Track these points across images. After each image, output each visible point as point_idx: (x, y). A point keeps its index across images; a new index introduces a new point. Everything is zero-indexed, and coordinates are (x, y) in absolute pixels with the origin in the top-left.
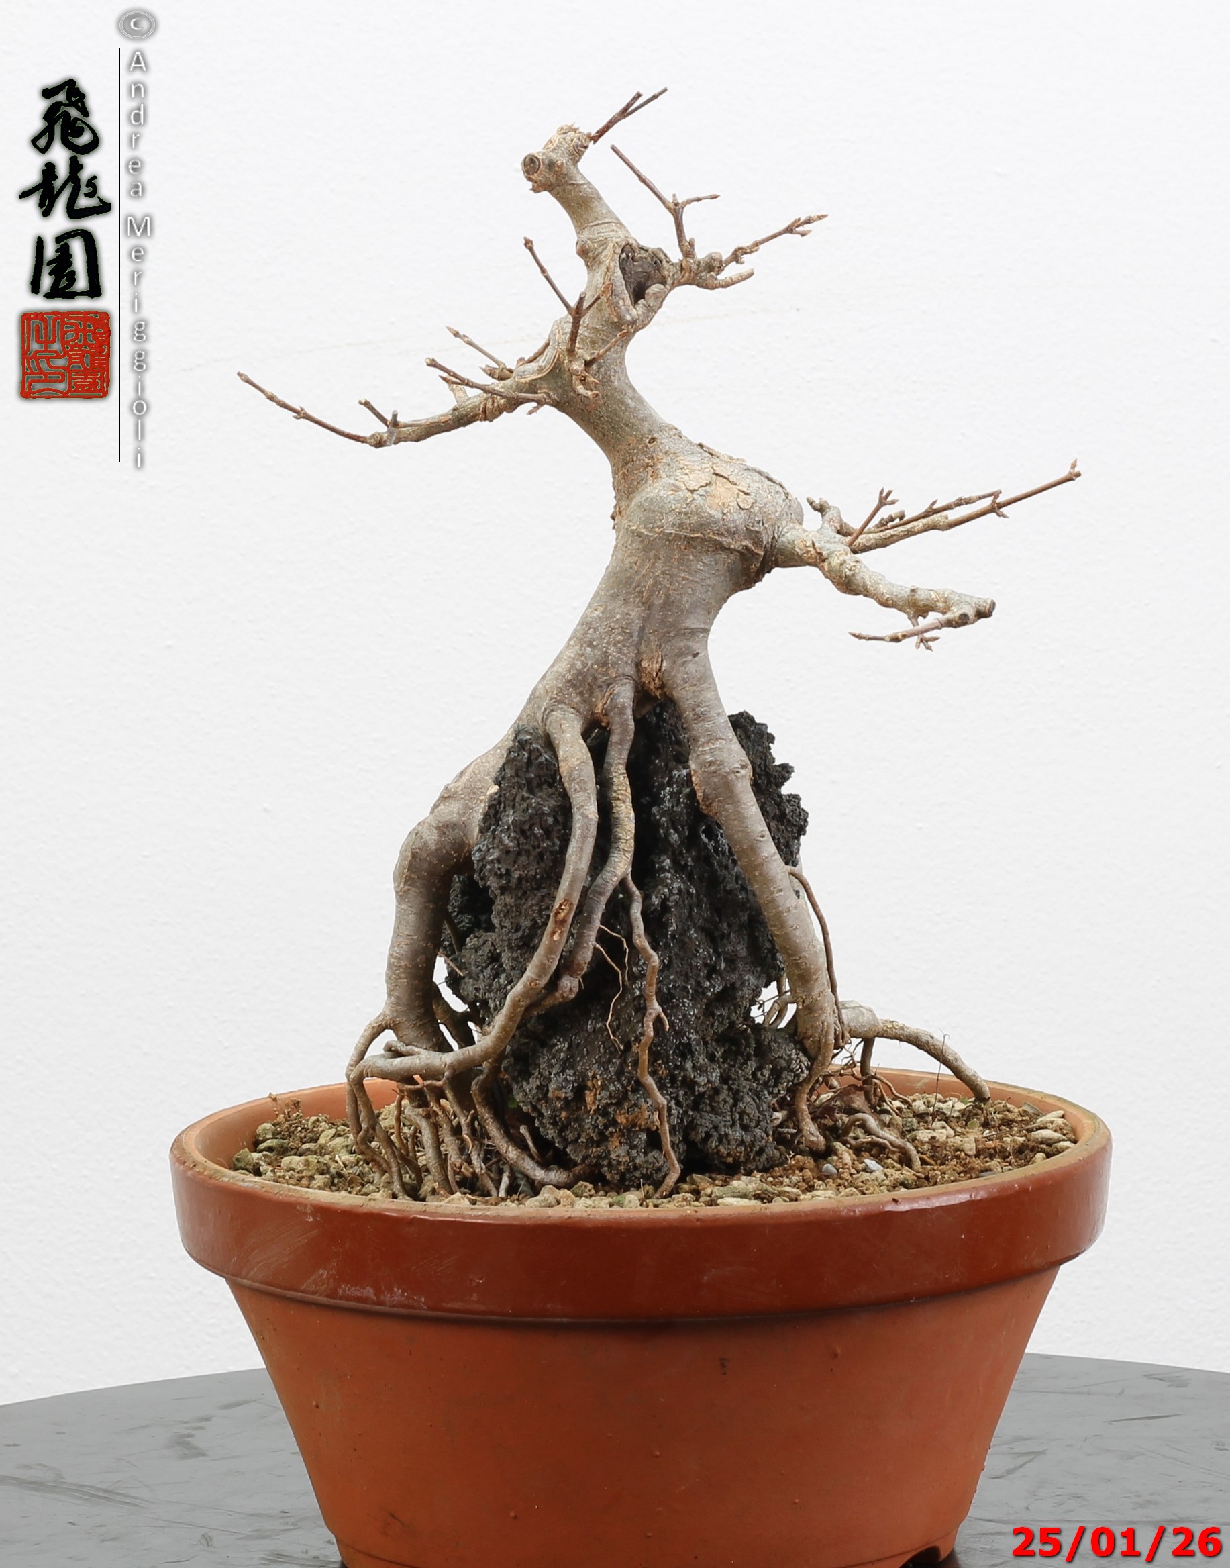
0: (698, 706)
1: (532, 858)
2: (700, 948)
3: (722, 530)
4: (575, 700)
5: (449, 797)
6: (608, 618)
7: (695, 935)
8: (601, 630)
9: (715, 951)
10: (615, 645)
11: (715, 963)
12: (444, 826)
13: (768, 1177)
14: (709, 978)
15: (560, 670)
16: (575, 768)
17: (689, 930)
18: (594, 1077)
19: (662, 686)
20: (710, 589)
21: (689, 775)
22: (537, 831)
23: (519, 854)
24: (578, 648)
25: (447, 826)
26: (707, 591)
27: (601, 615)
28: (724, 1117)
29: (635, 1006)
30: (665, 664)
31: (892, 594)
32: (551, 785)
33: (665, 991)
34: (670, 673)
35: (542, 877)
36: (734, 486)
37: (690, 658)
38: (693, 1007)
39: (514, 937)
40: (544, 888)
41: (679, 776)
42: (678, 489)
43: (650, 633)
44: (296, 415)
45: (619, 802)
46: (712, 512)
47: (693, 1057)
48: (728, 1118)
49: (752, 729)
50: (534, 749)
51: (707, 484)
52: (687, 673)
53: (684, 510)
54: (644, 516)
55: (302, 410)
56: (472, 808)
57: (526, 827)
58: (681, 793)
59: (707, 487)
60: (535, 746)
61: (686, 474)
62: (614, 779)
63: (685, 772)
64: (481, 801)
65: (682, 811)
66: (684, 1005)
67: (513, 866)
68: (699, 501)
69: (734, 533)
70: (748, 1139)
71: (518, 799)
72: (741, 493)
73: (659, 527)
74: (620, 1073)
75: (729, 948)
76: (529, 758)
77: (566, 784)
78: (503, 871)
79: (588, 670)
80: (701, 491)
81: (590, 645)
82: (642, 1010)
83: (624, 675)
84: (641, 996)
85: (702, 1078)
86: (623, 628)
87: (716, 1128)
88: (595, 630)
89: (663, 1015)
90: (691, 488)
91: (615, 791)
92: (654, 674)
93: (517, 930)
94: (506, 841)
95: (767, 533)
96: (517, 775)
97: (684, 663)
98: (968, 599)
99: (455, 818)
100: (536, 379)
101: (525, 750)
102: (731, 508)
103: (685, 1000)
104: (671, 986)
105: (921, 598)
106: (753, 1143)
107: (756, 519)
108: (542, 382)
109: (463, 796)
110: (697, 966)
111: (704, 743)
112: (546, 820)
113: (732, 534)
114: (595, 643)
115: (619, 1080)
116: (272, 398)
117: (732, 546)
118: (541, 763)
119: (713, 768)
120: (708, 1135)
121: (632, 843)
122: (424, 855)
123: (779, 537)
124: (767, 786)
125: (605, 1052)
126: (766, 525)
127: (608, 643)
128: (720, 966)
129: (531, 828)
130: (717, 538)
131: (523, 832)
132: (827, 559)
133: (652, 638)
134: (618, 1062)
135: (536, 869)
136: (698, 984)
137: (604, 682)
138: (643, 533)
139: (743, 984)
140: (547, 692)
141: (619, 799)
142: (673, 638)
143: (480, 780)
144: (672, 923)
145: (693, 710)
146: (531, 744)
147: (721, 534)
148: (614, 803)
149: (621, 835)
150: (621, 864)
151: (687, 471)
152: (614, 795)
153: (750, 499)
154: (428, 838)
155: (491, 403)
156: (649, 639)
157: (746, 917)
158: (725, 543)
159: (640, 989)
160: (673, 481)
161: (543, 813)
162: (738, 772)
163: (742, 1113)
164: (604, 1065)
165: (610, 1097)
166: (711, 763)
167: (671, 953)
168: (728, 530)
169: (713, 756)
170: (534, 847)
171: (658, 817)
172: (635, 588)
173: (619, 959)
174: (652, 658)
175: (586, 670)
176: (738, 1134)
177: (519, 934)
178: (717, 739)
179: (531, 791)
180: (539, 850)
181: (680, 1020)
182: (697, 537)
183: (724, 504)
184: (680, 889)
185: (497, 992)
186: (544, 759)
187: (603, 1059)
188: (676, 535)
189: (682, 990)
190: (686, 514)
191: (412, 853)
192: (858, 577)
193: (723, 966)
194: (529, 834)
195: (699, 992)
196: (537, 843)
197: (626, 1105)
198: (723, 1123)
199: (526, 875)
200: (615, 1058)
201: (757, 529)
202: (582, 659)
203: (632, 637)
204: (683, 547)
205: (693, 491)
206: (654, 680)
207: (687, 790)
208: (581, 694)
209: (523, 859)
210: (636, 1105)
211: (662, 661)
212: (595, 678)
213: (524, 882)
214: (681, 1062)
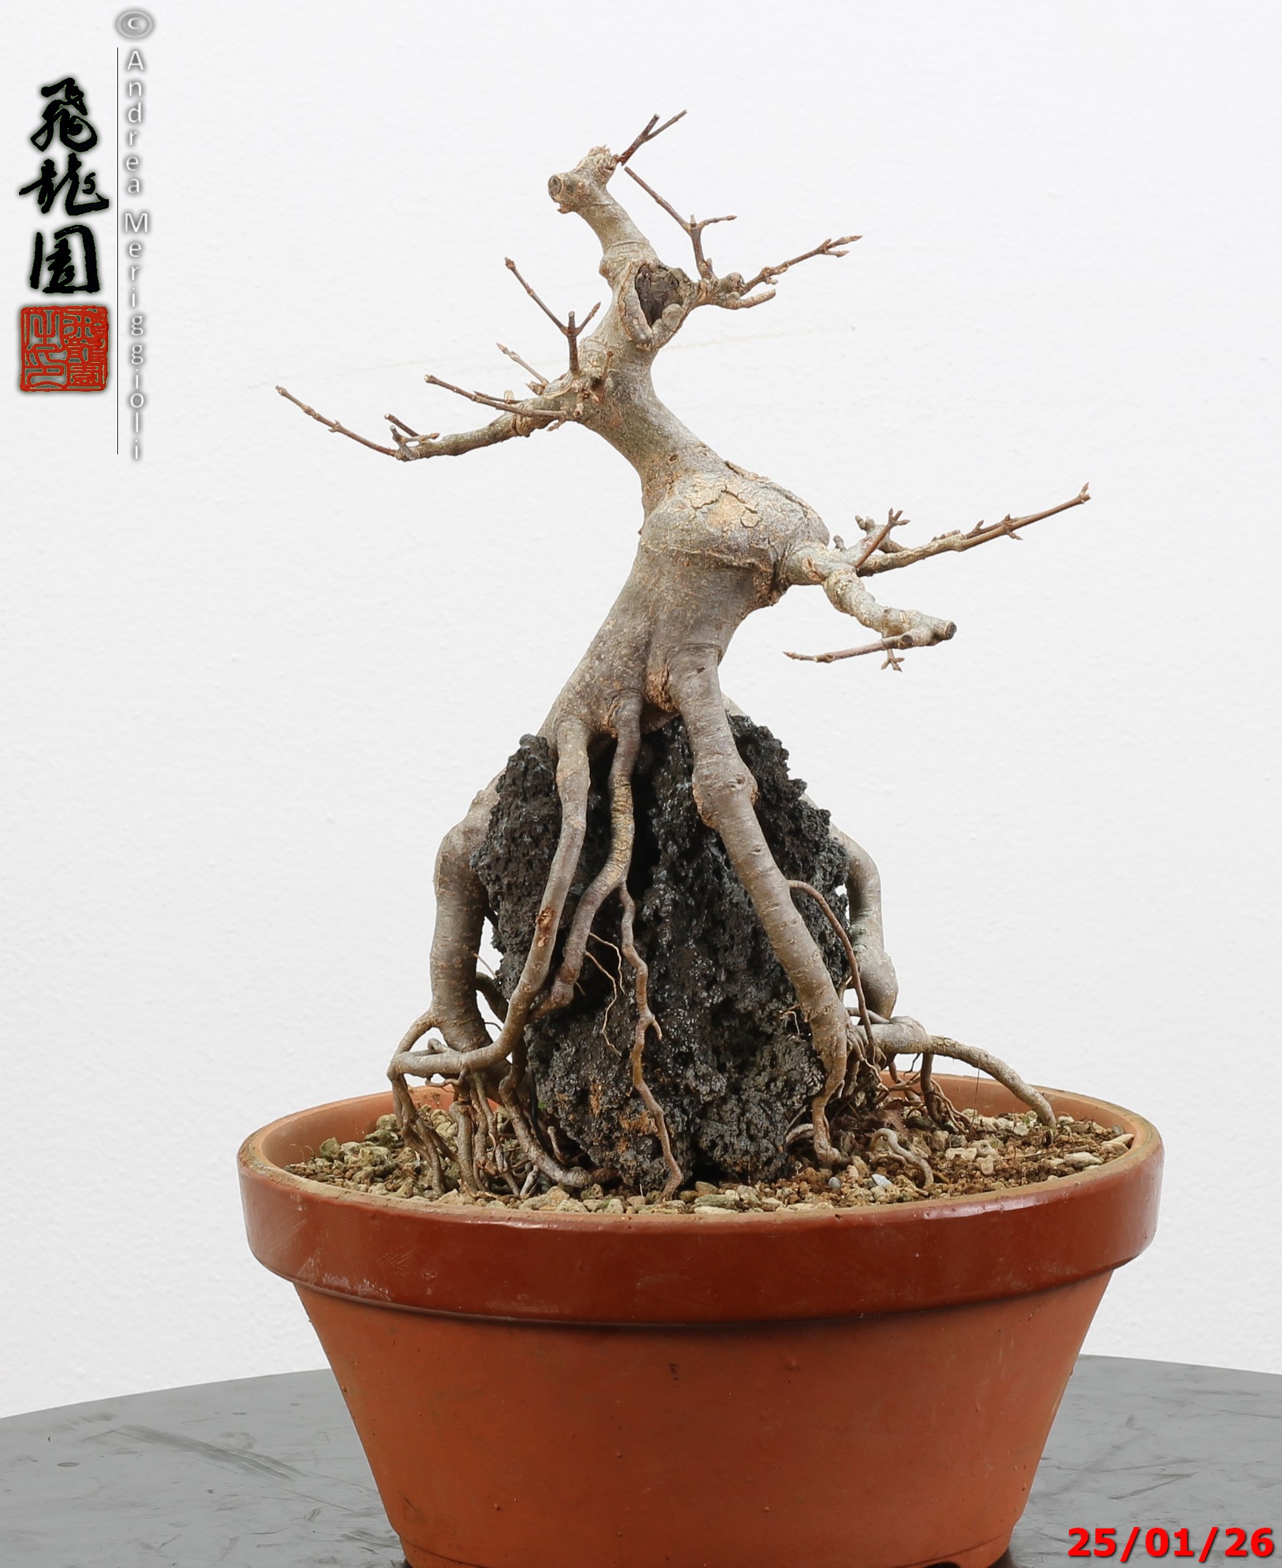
0: (699, 720)
1: (521, 865)
2: (699, 959)
3: (722, 547)
4: (583, 712)
5: (477, 803)
6: (618, 632)
7: (694, 946)
8: (609, 643)
9: (716, 963)
10: (621, 658)
11: (715, 973)
12: (469, 831)
13: (765, 1188)
14: (708, 988)
15: (574, 683)
16: (567, 778)
17: (688, 941)
18: (594, 1081)
19: (669, 700)
20: (717, 605)
21: (691, 789)
22: (527, 839)
23: (509, 861)
24: (590, 661)
25: (472, 831)
26: (713, 607)
27: (611, 628)
28: (730, 1126)
29: (631, 1014)
30: (671, 678)
31: (870, 613)
32: (547, 795)
33: (660, 1000)
34: (676, 686)
35: (530, 884)
36: (742, 504)
37: (695, 672)
38: (690, 1017)
39: (514, 942)
40: (534, 895)
41: (682, 789)
42: (684, 506)
43: (657, 648)
44: (331, 428)
45: (618, 813)
46: (712, 530)
47: (695, 1066)
48: (735, 1127)
49: (763, 744)
50: (531, 759)
51: (712, 502)
52: (691, 688)
53: (686, 527)
54: (652, 531)
55: (337, 423)
57: (517, 835)
58: (682, 806)
59: (712, 505)
60: (532, 756)
61: (697, 492)
62: (616, 791)
65: (681, 824)
66: (678, 1015)
67: (504, 872)
68: (701, 518)
69: (736, 551)
70: (752, 1149)
71: (513, 807)
72: (748, 511)
73: (663, 543)
74: (617, 1080)
75: (730, 960)
76: (526, 768)
77: (560, 794)
78: (493, 877)
79: (595, 682)
80: (705, 509)
81: (599, 658)
82: (635, 1018)
83: (630, 689)
84: (635, 1004)
85: (704, 1087)
86: (629, 642)
87: (722, 1137)
88: (605, 643)
89: (656, 1024)
90: (696, 506)
91: (616, 802)
92: (660, 688)
93: (517, 936)
94: (498, 848)
95: (775, 551)
96: (514, 783)
97: (689, 677)
98: (928, 621)
101: (523, 760)
102: (733, 526)
103: (680, 1010)
104: (666, 995)
105: (892, 619)
106: (758, 1154)
107: (761, 537)
108: (564, 399)
109: (486, 803)
110: (695, 977)
111: (702, 757)
112: (536, 828)
113: (731, 550)
114: (602, 656)
115: (617, 1085)
116: (308, 412)
117: (734, 564)
118: (537, 773)
119: (708, 782)
120: (714, 1144)
121: (629, 853)
122: (452, 859)
123: (789, 554)
124: (777, 801)
125: (605, 1058)
126: (773, 544)
127: (615, 656)
128: (720, 977)
129: (521, 836)
130: (717, 555)
131: (514, 840)
132: (827, 577)
133: (658, 652)
134: (617, 1068)
135: (525, 877)
136: (695, 994)
137: (608, 695)
138: (649, 549)
139: (744, 997)
140: (560, 703)
141: (618, 810)
142: (678, 652)
144: (666, 933)
145: (695, 724)
146: (529, 753)
147: (721, 552)
148: (614, 814)
149: (616, 845)
150: (615, 873)
151: (697, 489)
152: (614, 805)
153: (756, 518)
154: (456, 843)
155: (519, 419)
156: (656, 653)
157: (750, 930)
158: (726, 561)
159: (634, 997)
160: (681, 499)
161: (532, 821)
162: (733, 786)
163: (749, 1123)
164: (602, 1070)
165: (610, 1102)
166: (707, 777)
167: (667, 963)
168: (728, 548)
169: (709, 770)
170: (524, 855)
171: (657, 829)
172: (643, 602)
173: (612, 966)
174: (658, 673)
175: (593, 682)
176: (743, 1143)
177: (519, 939)
178: (714, 754)
179: (525, 800)
180: (527, 858)
181: (675, 1029)
182: (698, 554)
183: (725, 522)
184: (673, 900)
186: (539, 768)
187: (604, 1065)
188: (678, 551)
189: (677, 1000)
190: (687, 531)
192: (847, 597)
193: (723, 978)
194: (519, 841)
195: (695, 1003)
196: (526, 851)
197: (628, 1111)
198: (729, 1133)
199: (515, 882)
200: (615, 1064)
201: (762, 547)
202: (591, 671)
203: (638, 651)
204: (685, 564)
205: (696, 509)
206: (661, 694)
207: (688, 803)
208: (589, 705)
209: (512, 866)
210: (636, 1111)
211: (668, 675)
212: (601, 691)
213: (514, 889)
214: (682, 1070)
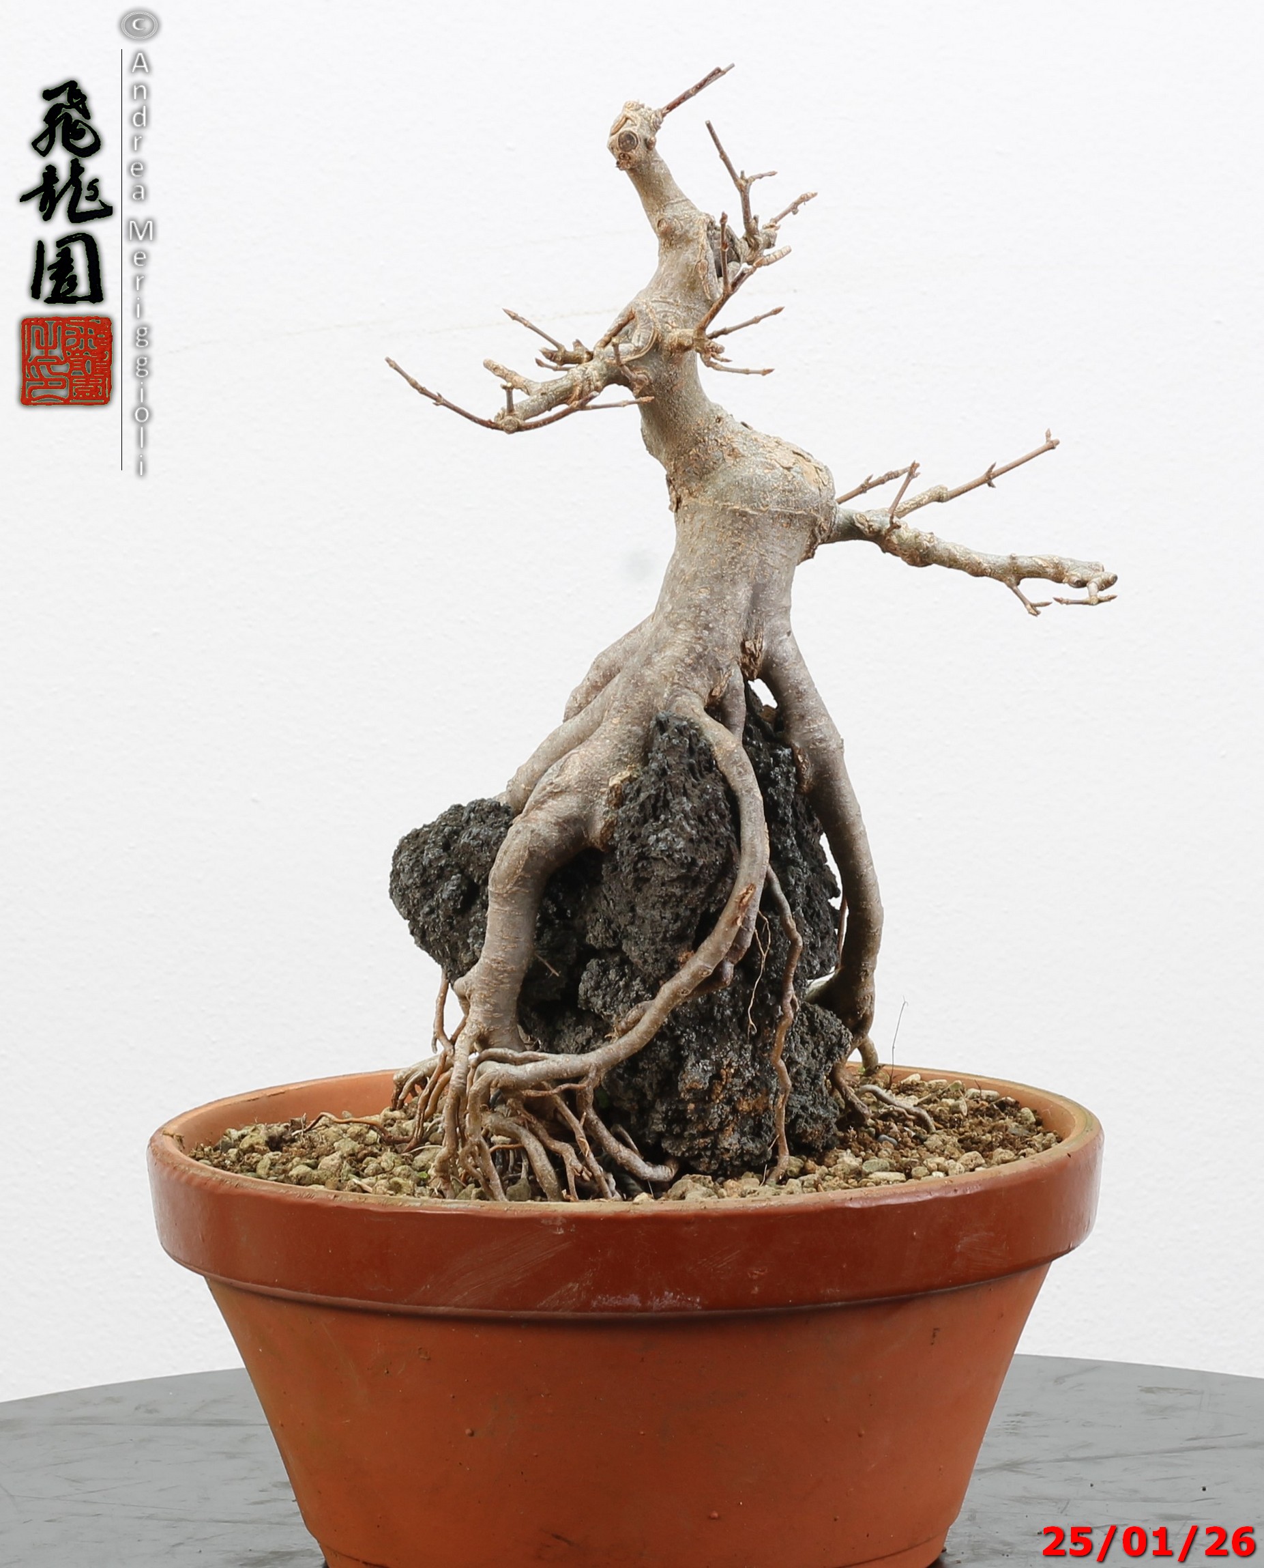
0: (801, 684)
1: (711, 844)
2: (806, 927)
3: (820, 506)
4: (697, 684)
5: (561, 792)
6: (720, 600)
7: (804, 915)
9: (814, 930)
10: (730, 626)
12: (564, 822)
15: (677, 654)
16: (733, 751)
18: (730, 1064)
19: (760, 666)
21: (793, 754)
22: (715, 817)
23: (700, 842)
24: (692, 631)
25: (568, 821)
27: (709, 597)
28: (809, 1096)
30: (763, 644)
31: (989, 563)
32: (710, 771)
34: (769, 652)
36: (810, 463)
37: (785, 636)
41: (784, 755)
42: (773, 467)
43: (754, 613)
44: (434, 401)
46: (813, 489)
48: (812, 1097)
51: (794, 462)
52: (786, 652)
53: (786, 488)
54: (746, 494)
55: (440, 396)
56: (593, 801)
57: (703, 813)
58: (788, 772)
63: (787, 751)
64: (603, 793)
65: (792, 791)
67: (696, 854)
68: (799, 477)
72: (818, 470)
73: (763, 505)
77: (723, 769)
78: (689, 859)
79: (709, 653)
86: (734, 609)
88: (707, 612)
89: (794, 996)
90: (786, 466)
92: (757, 654)
94: (689, 829)
96: (681, 762)
97: (781, 641)
99: (575, 812)
100: (633, 360)
101: (683, 736)
108: (639, 362)
109: (580, 790)
111: (811, 720)
112: (719, 805)
114: (711, 625)
115: (753, 1066)
116: (414, 385)
118: (700, 748)
119: (823, 745)
120: (798, 1116)
122: (544, 852)
125: (738, 1038)
127: (724, 625)
129: (707, 815)
130: (815, 514)
131: (701, 819)
133: (754, 618)
134: (751, 1047)
135: (715, 856)
137: (724, 664)
138: (746, 512)
140: (666, 677)
142: (774, 616)
143: (597, 773)
145: (796, 688)
146: (688, 729)
147: (818, 511)
151: (769, 449)
154: (547, 835)
155: (587, 386)
156: (752, 619)
160: (760, 460)
164: (737, 1051)
165: (739, 1084)
166: (821, 740)
169: (822, 733)
170: (712, 834)
171: (776, 798)
174: (755, 638)
175: (706, 653)
182: (801, 515)
183: (816, 480)
185: (606, 989)
187: (736, 1046)
188: (780, 512)
190: (790, 491)
191: (530, 852)
194: (706, 820)
196: (713, 830)
197: (750, 1091)
198: (809, 1103)
200: (746, 1044)
202: (701, 642)
204: (785, 525)
205: (789, 469)
206: (755, 661)
207: (795, 769)
208: (702, 677)
209: (704, 846)
210: (758, 1090)
211: (762, 641)
212: (716, 661)
